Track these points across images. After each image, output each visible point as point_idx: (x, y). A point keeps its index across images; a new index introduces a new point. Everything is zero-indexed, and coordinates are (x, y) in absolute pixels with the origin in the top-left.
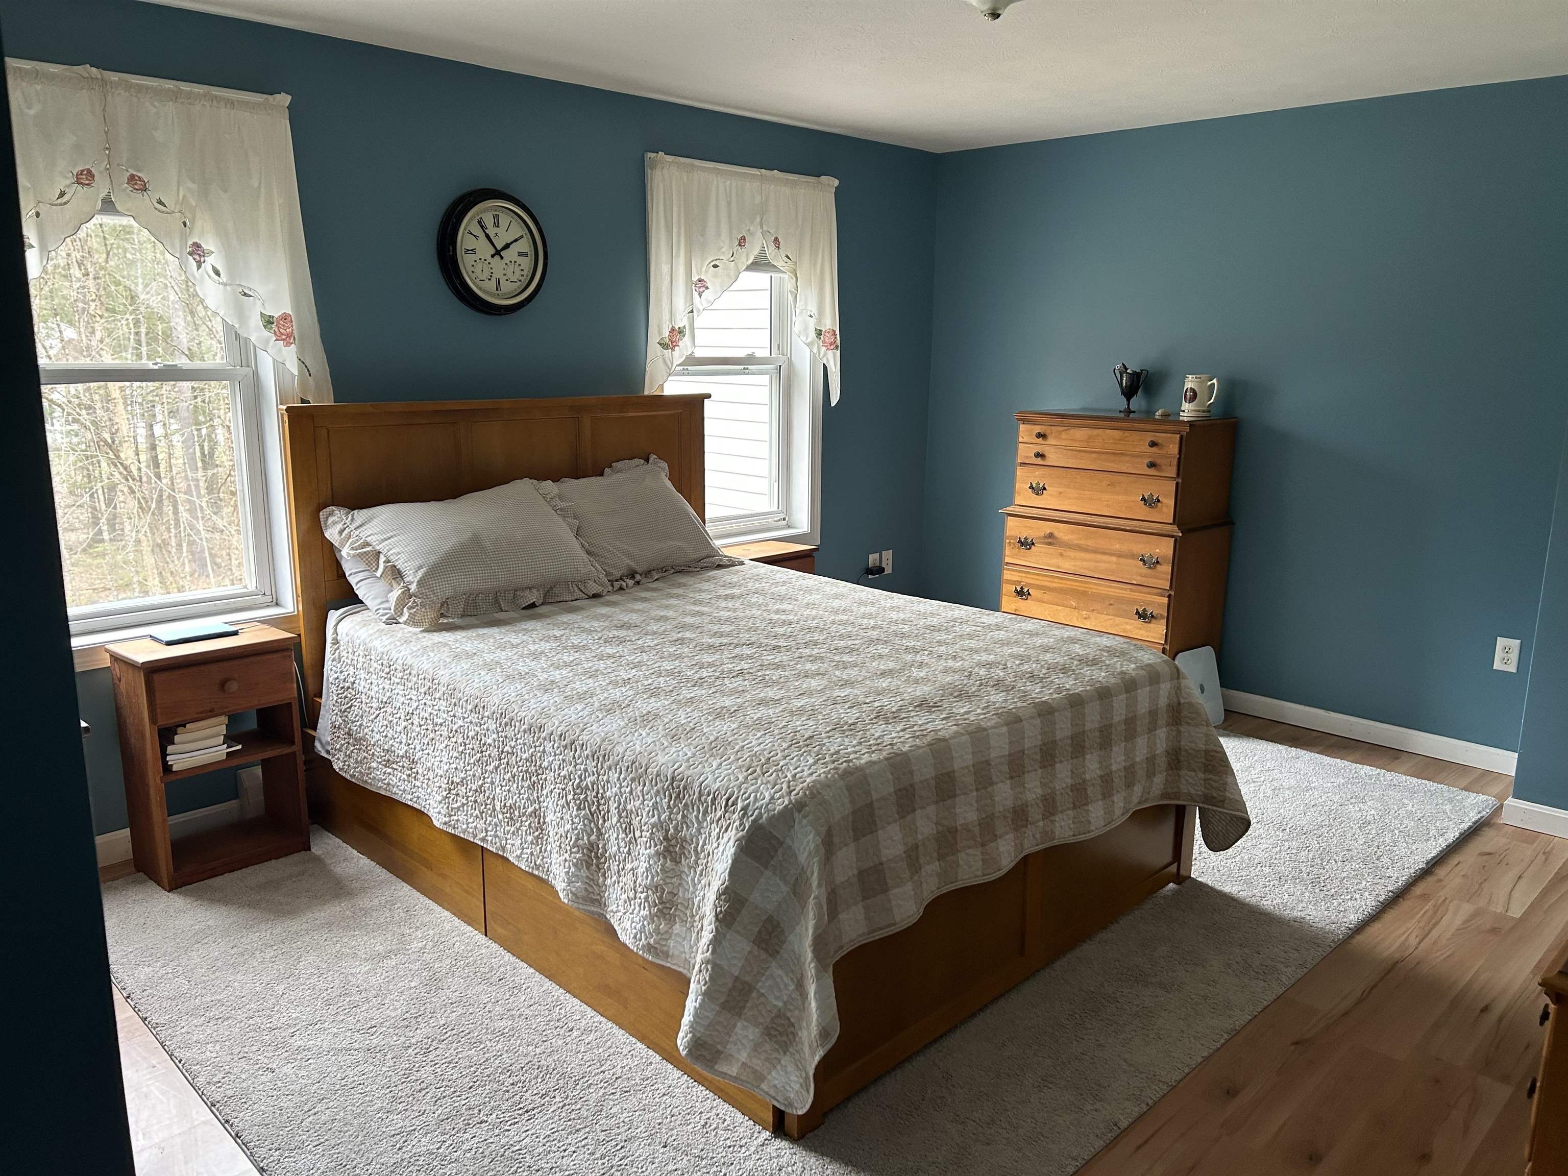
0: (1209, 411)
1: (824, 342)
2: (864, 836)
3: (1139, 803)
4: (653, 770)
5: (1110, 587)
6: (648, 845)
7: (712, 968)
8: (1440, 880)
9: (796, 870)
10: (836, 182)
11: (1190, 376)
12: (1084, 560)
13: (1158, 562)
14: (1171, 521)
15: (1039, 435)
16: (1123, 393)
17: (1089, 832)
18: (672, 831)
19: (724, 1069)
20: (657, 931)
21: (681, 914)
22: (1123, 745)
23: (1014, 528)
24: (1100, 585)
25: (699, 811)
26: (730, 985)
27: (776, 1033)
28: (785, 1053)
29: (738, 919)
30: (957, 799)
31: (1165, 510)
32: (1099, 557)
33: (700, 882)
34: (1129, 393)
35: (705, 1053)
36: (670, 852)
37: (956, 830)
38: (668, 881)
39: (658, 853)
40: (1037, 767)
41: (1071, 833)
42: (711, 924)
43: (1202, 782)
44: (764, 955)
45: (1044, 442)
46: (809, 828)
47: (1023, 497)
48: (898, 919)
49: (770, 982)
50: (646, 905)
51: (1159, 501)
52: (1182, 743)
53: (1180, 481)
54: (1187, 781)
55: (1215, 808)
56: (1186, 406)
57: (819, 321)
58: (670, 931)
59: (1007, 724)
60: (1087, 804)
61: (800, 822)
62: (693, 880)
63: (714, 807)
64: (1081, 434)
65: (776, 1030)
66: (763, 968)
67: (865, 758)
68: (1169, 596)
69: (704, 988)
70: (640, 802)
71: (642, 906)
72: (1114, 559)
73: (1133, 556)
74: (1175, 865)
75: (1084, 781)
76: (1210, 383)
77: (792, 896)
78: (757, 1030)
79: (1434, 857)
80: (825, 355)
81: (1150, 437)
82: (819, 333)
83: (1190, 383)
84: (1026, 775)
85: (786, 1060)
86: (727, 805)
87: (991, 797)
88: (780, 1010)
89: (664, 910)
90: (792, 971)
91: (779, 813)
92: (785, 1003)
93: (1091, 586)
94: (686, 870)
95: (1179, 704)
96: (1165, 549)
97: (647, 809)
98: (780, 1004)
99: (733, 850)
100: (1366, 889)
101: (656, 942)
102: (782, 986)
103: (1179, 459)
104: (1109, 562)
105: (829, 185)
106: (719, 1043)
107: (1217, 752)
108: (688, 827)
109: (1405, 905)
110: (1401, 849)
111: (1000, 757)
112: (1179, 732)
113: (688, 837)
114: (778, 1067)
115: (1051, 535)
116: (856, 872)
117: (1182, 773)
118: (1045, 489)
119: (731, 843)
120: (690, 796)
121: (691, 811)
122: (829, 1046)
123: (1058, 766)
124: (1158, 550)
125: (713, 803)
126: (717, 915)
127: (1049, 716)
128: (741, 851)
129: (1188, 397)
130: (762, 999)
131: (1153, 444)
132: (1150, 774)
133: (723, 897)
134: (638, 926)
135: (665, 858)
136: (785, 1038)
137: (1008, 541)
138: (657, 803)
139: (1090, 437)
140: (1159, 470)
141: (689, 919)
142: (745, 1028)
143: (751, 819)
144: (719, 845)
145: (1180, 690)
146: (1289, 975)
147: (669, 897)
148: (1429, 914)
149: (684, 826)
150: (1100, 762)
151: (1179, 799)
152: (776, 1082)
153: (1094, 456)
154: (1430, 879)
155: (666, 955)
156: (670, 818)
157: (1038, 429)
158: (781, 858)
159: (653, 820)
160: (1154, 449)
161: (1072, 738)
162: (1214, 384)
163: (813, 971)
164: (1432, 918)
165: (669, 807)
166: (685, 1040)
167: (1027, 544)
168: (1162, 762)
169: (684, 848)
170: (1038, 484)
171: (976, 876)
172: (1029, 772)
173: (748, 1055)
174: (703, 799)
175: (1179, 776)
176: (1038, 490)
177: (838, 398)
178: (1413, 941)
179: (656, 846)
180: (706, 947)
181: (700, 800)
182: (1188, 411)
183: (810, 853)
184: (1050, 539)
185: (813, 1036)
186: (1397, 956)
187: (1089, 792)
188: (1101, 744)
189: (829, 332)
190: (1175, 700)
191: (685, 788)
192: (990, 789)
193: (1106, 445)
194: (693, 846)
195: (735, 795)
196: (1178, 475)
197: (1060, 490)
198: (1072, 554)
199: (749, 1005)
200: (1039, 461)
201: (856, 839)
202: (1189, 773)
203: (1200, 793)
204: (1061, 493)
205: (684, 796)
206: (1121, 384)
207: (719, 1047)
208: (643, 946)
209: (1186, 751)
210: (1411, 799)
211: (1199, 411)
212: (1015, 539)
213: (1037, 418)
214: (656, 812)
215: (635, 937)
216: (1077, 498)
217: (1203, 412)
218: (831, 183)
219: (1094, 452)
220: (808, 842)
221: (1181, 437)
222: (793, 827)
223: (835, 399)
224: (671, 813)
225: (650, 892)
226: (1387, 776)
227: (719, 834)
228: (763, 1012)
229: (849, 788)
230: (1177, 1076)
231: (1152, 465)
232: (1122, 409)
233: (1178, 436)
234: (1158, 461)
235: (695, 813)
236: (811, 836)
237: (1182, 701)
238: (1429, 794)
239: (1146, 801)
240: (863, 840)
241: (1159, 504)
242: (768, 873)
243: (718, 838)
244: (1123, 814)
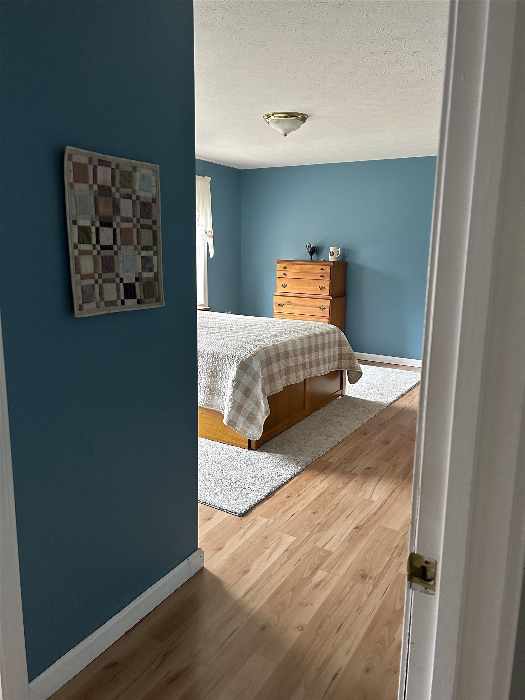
0: (338, 259)
1: (208, 235)
2: (269, 365)
3: (332, 369)
4: (206, 352)
5: (310, 317)
6: (205, 374)
7: (233, 400)
8: (414, 392)
9: (254, 373)
10: (210, 179)
11: (332, 248)
12: (301, 309)
13: (325, 308)
14: (329, 295)
15: (284, 268)
16: (309, 254)
17: (321, 373)
18: (213, 369)
19: (237, 429)
20: (209, 399)
21: (217, 393)
22: (328, 350)
23: (277, 300)
24: (306, 317)
25: (223, 361)
26: (238, 405)
27: (249, 419)
28: (252, 424)
29: (239, 387)
30: (289, 359)
31: (327, 291)
32: (306, 308)
33: (223, 382)
34: (311, 254)
35: (232, 424)
36: (213, 375)
37: (289, 368)
38: (212, 384)
39: (209, 376)
40: (307, 353)
41: (316, 373)
42: (231, 389)
43: (348, 363)
44: (245, 398)
45: (286, 270)
46: (257, 361)
47: (279, 289)
48: (278, 389)
49: (247, 405)
50: (205, 392)
51: (324, 288)
52: (342, 352)
53: (331, 281)
54: (344, 363)
55: (352, 370)
56: (330, 257)
57: (206, 228)
58: (213, 398)
59: (300, 340)
60: (320, 366)
61: (255, 359)
62: (221, 382)
63: (228, 359)
64: (298, 267)
65: (249, 418)
66: (245, 401)
67: (267, 346)
68: (329, 319)
69: (231, 406)
70: (202, 362)
71: (204, 392)
72: (311, 308)
73: (317, 307)
74: (341, 390)
75: (319, 359)
76: (338, 250)
77: (253, 380)
78: (244, 419)
79: (411, 387)
80: (208, 240)
81: (321, 267)
82: (206, 232)
83: (332, 250)
84: (305, 355)
85: (253, 426)
86: (232, 357)
87: (297, 360)
88: (250, 412)
89: (211, 393)
90: (254, 400)
91: (248, 358)
92: (252, 410)
93: (303, 318)
94: (218, 380)
95: (341, 340)
96: (327, 303)
97: (204, 364)
98: (251, 410)
99: (236, 369)
100: (394, 394)
101: (209, 402)
102: (251, 405)
103: (330, 274)
104: (309, 309)
105: (208, 179)
106: (235, 421)
107: (352, 354)
108: (219, 367)
109: (404, 397)
110: (403, 385)
111: (299, 349)
112: (341, 348)
113: (219, 370)
114: (251, 428)
115: (290, 301)
116: (267, 375)
117: (342, 361)
118: (287, 286)
119: (235, 367)
120: (219, 357)
121: (220, 362)
122: (268, 415)
123: (312, 353)
124: (325, 304)
125: (227, 358)
126: (233, 386)
127: (310, 339)
128: (239, 368)
129: (331, 254)
130: (245, 410)
131: (322, 269)
132: (334, 360)
133: (234, 381)
134: (203, 399)
135: (211, 377)
136: (252, 420)
137: (275, 304)
138: (208, 362)
139: (301, 268)
140: (324, 278)
141: (220, 394)
142: (241, 418)
143: (240, 360)
144: (230, 369)
145: (341, 336)
146: (376, 412)
147: (213, 388)
148: (411, 399)
149: (218, 367)
150: (322, 354)
151: (342, 369)
152: (250, 433)
153: (303, 274)
154: (411, 392)
155: (212, 406)
156: (213, 365)
157: (284, 266)
158: (249, 370)
159: (207, 367)
160: (322, 271)
161: (315, 346)
162: (339, 250)
163: (262, 396)
164: (412, 399)
165: (212, 362)
166: (226, 421)
167: (281, 305)
168: (337, 357)
169: (217, 373)
170: (284, 284)
171: (295, 381)
172: (306, 354)
173: (242, 425)
174: (224, 358)
175: (342, 362)
176: (284, 286)
177: (213, 255)
178: (407, 404)
179: (208, 374)
180: (230, 395)
181: (223, 358)
182: (331, 259)
183: (258, 367)
184: (289, 303)
185: (263, 413)
186: (404, 407)
187: (320, 362)
188: (322, 348)
189: (210, 232)
190: (340, 339)
191: (218, 356)
192: (297, 357)
193: (307, 270)
194: (220, 372)
195: (235, 355)
196: (330, 279)
197: (292, 286)
198: (297, 307)
199: (242, 411)
200: (284, 276)
201: (267, 366)
202: (344, 361)
203: (348, 366)
204: (292, 287)
205: (218, 358)
206: (309, 251)
207: (236, 422)
208: (205, 404)
209: (343, 354)
210: (404, 375)
211: (335, 259)
212: (277, 304)
213: (283, 262)
214: (208, 364)
215: (202, 402)
216: (298, 289)
217: (336, 259)
218: (209, 179)
219: (303, 273)
220: (257, 364)
221: (331, 267)
222: (252, 361)
223: (212, 255)
224: (213, 364)
225: (206, 388)
226: (397, 370)
227: (230, 366)
228: (246, 414)
229: (265, 352)
230: (351, 432)
231: (322, 276)
232: (310, 259)
233: (330, 266)
234: (323, 275)
235: (221, 362)
236: (258, 363)
237: (342, 339)
238: (409, 374)
239: (333, 369)
240: (269, 367)
241: (325, 289)
242: (246, 374)
243: (230, 367)
244: (328, 371)
